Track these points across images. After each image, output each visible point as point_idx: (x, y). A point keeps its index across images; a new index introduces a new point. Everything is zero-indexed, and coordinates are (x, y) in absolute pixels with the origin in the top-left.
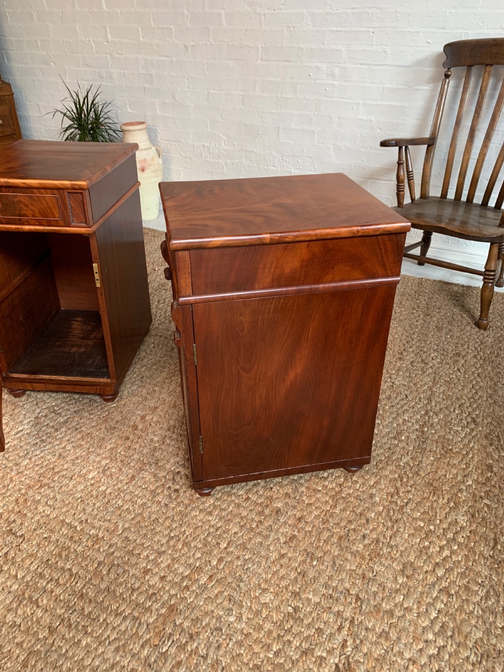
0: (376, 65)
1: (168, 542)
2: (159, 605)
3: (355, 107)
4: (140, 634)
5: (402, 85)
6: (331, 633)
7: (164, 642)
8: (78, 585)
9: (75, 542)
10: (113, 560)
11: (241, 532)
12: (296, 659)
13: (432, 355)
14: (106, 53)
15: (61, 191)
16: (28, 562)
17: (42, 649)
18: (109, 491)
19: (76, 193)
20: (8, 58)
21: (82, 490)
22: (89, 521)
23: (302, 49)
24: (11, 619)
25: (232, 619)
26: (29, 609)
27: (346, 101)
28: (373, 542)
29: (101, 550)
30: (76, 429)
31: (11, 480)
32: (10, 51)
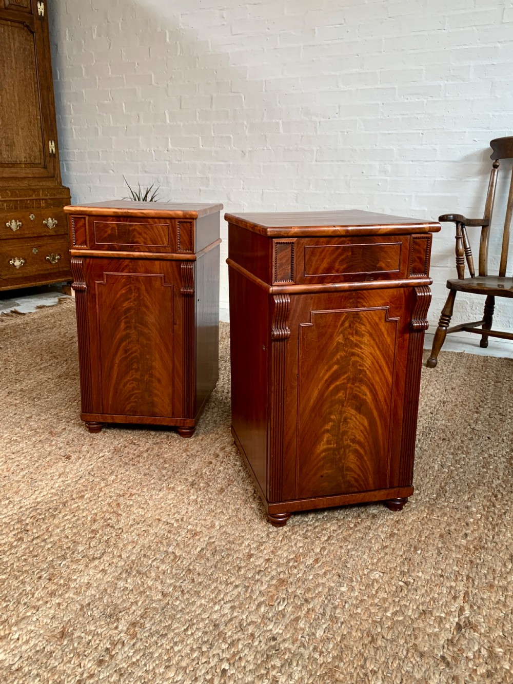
0: (426, 161)
1: (268, 535)
2: (269, 578)
3: (407, 199)
4: (254, 597)
5: (452, 177)
6: (446, 601)
7: (279, 602)
8: (184, 563)
9: (174, 534)
10: (216, 547)
11: (340, 529)
12: (415, 618)
13: (509, 410)
14: (165, 160)
15: (173, 221)
16: (130, 547)
17: (158, 606)
18: (199, 500)
19: (186, 222)
20: (68, 169)
21: (173, 499)
22: (184, 520)
23: (355, 150)
24: (122, 585)
25: (344, 589)
26: (138, 579)
27: (398, 194)
28: (476, 539)
29: (202, 540)
30: (158, 455)
31: (101, 490)
32: (71, 162)
